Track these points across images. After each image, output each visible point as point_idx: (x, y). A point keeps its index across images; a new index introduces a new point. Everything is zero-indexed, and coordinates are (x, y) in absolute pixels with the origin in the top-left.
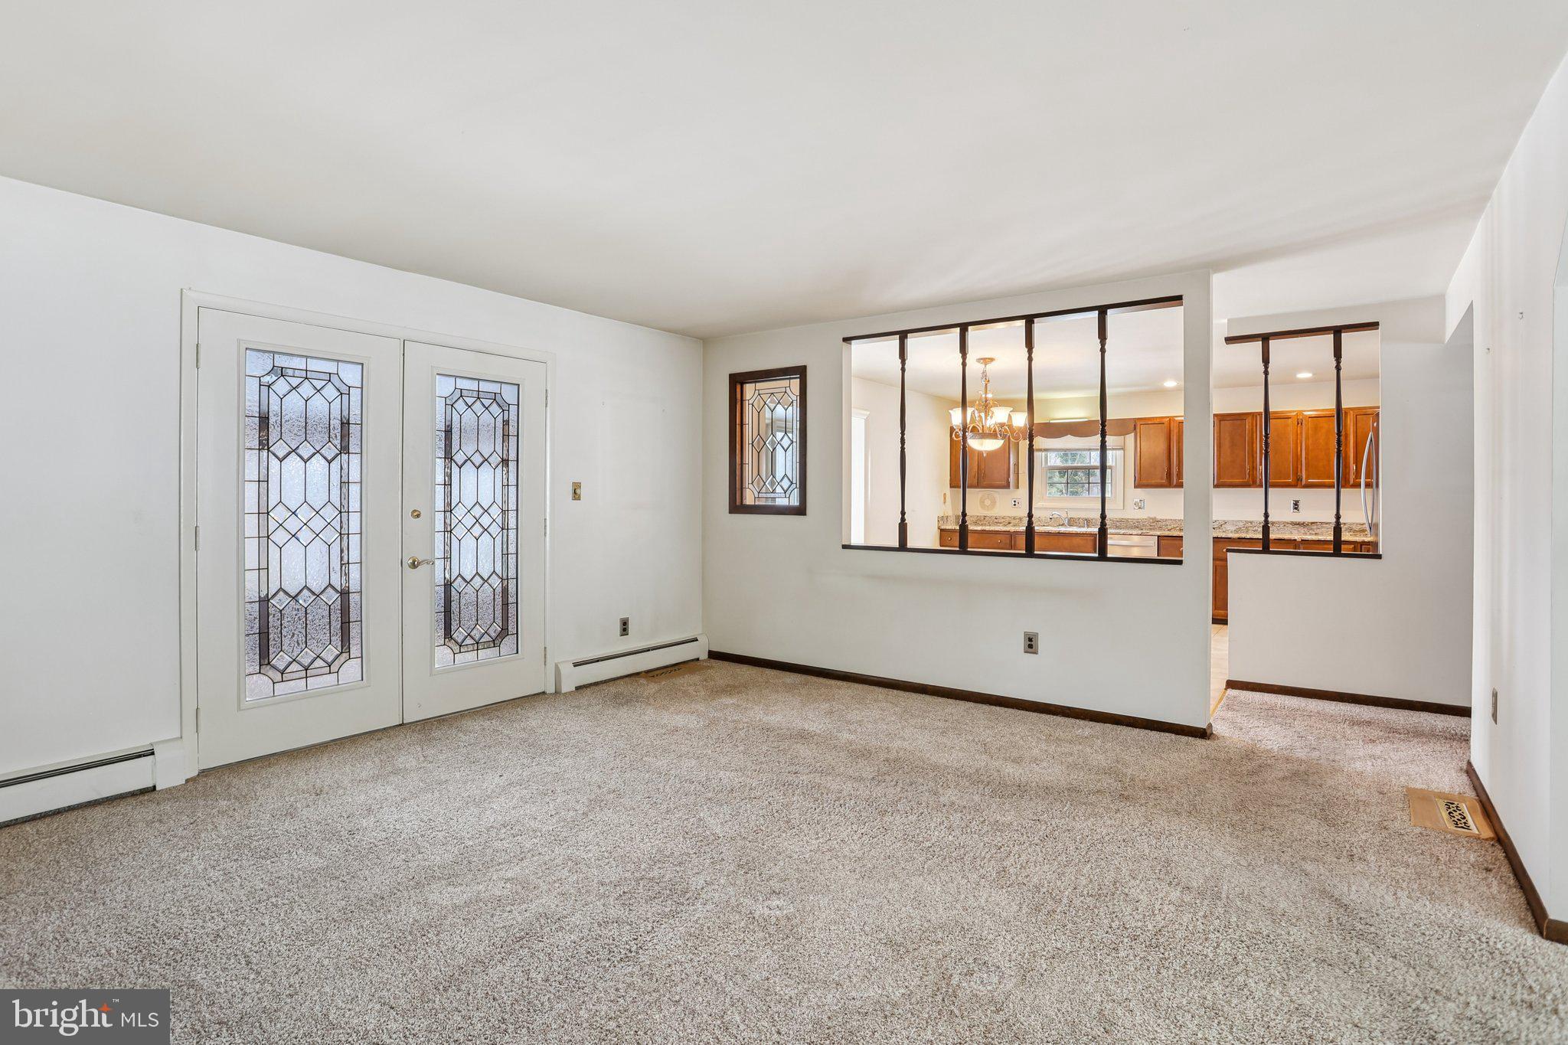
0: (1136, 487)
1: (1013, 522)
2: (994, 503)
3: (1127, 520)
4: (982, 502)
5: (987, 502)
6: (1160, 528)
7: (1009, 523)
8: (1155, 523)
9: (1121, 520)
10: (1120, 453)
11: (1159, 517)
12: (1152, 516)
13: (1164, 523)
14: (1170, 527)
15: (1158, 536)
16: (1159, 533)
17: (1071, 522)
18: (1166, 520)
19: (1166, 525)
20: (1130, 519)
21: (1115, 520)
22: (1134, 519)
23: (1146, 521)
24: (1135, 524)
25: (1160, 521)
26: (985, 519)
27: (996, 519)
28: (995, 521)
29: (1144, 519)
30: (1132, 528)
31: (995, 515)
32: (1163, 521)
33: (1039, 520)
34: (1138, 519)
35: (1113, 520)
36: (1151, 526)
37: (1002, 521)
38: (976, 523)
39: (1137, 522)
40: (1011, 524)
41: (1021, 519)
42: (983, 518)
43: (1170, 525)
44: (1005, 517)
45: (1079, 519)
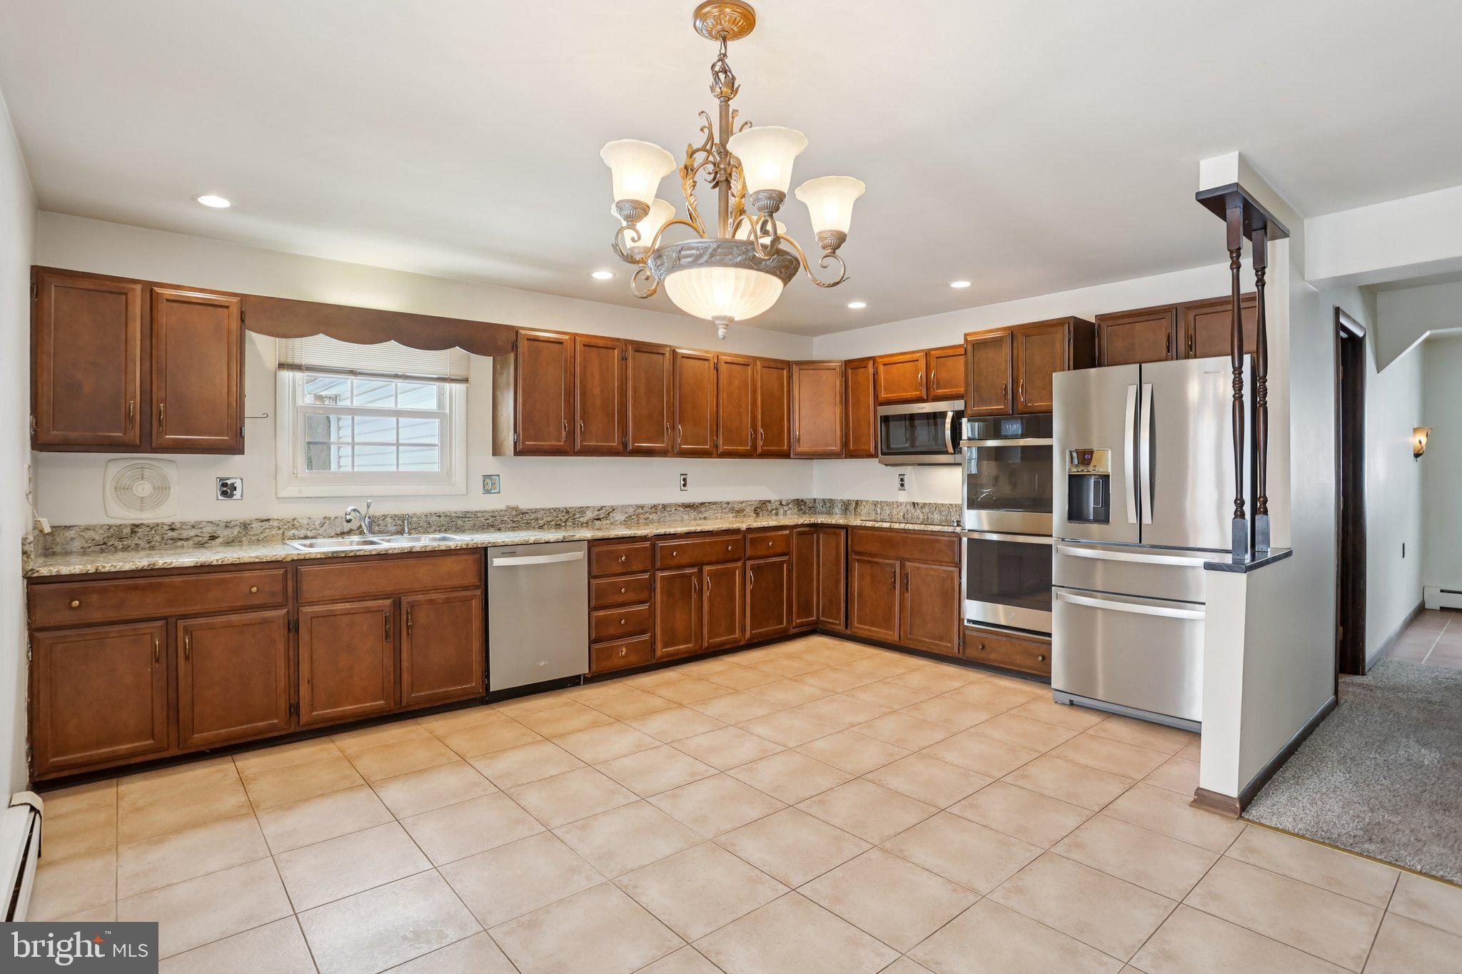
2: (161, 486)
3: (475, 514)
4: (123, 490)
5: (141, 489)
7: (213, 538)
9: (465, 515)
11: (524, 505)
12: (513, 504)
13: (533, 516)
15: (589, 541)
16: (588, 534)
18: (536, 511)
19: (537, 519)
20: (480, 512)
21: (455, 515)
22: (485, 511)
23: (506, 513)
24: (488, 521)
25: (527, 513)
26: (133, 532)
27: (173, 530)
28: (173, 535)
29: (501, 511)
30: (483, 528)
31: (168, 521)
32: (532, 513)
33: (293, 525)
34: (493, 512)
35: (450, 516)
36: (514, 522)
37: (193, 533)
38: (103, 547)
39: (492, 516)
40: (218, 541)
41: (245, 526)
42: (128, 530)
43: (542, 519)
44: (200, 523)
45: (385, 516)
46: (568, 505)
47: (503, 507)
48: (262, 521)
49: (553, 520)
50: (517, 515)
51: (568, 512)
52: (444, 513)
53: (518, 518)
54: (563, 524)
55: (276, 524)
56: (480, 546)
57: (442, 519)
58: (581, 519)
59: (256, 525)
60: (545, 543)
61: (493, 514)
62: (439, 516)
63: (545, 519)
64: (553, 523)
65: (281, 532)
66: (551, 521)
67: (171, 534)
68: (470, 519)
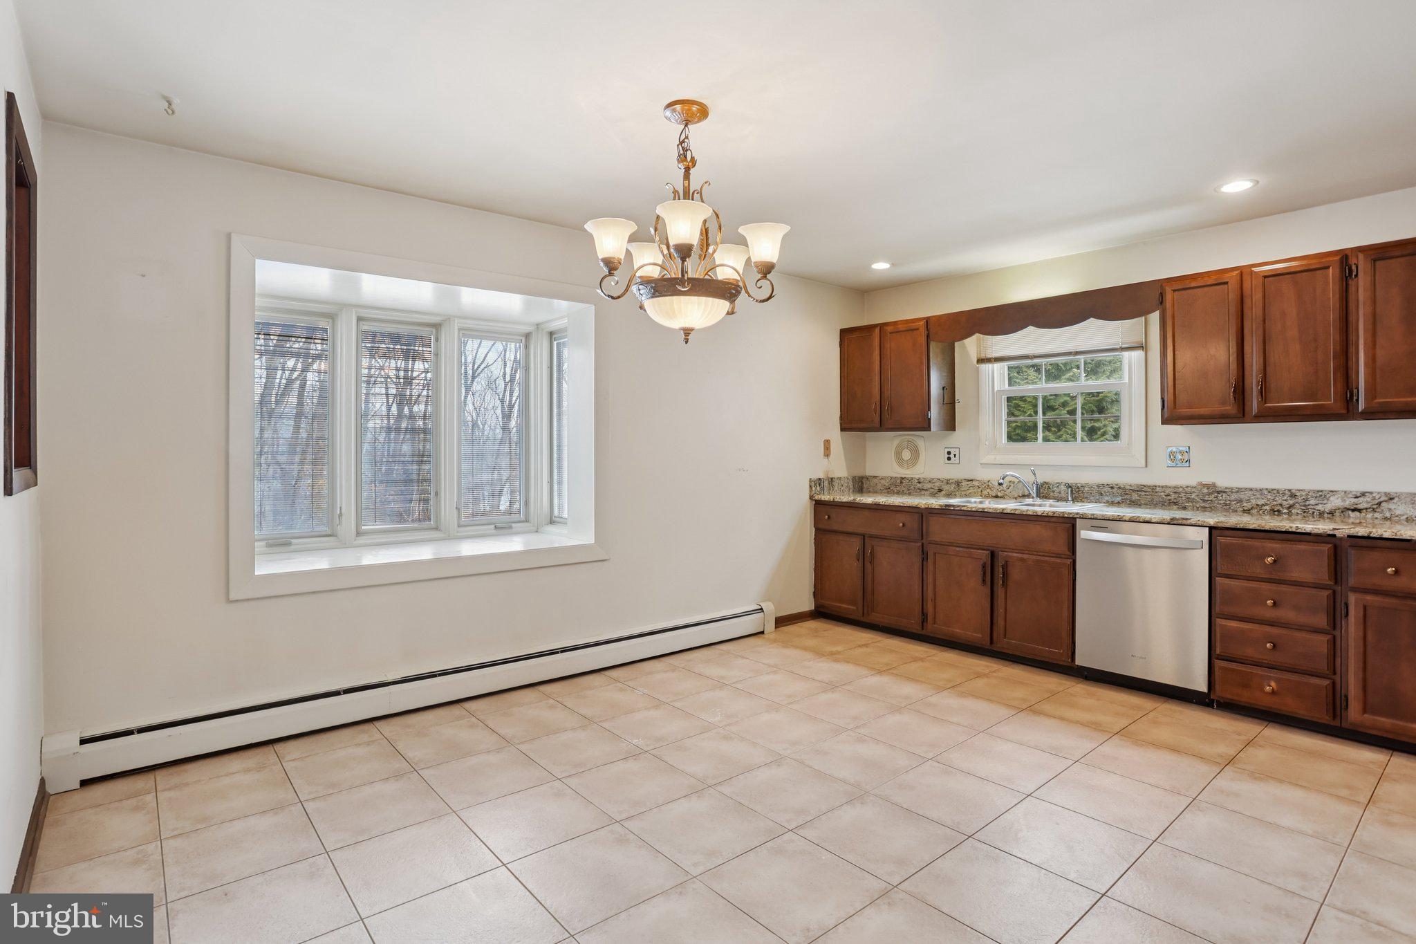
0: (1165, 421)
1: (946, 488)
2: (916, 454)
3: (1153, 488)
4: (898, 455)
5: (906, 455)
6: (1227, 507)
7: (940, 490)
8: (1211, 496)
9: (1141, 489)
10: (1138, 355)
11: (1222, 483)
12: (1207, 480)
13: (1233, 496)
14: (1247, 506)
15: (1211, 529)
16: (1212, 520)
17: (1044, 491)
18: (1239, 490)
19: (1240, 501)
20: (1159, 487)
21: (1129, 487)
22: (1166, 486)
23: (1194, 490)
24: (1169, 498)
25: (1225, 492)
26: (901, 482)
27: (919, 482)
28: (917, 487)
29: (1187, 487)
30: (1163, 505)
31: (917, 477)
32: (1232, 492)
33: (988, 486)
34: (1175, 487)
35: (1124, 488)
36: (1204, 501)
37: (929, 486)
38: (889, 491)
39: (1175, 493)
40: (943, 492)
41: (958, 483)
42: (899, 481)
43: (1248, 501)
44: (933, 479)
45: (1059, 484)
46: (1294, 486)
47: (1194, 483)
48: (968, 481)
49: (1267, 504)
50: (1209, 494)
51: (1293, 496)
52: (1117, 485)
53: (1212, 497)
54: (1285, 511)
55: (976, 483)
56: (1066, 515)
57: (1114, 490)
58: (1320, 507)
59: (964, 483)
60: (1144, 522)
61: (1176, 490)
62: (1112, 488)
63: (1254, 502)
64: (1267, 508)
65: (979, 490)
66: (1263, 505)
67: (919, 485)
68: (1148, 493)
